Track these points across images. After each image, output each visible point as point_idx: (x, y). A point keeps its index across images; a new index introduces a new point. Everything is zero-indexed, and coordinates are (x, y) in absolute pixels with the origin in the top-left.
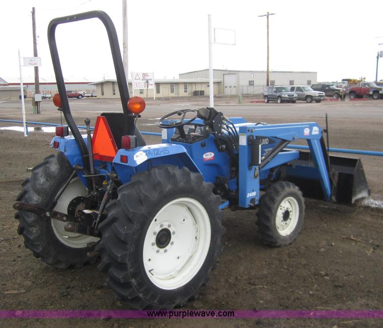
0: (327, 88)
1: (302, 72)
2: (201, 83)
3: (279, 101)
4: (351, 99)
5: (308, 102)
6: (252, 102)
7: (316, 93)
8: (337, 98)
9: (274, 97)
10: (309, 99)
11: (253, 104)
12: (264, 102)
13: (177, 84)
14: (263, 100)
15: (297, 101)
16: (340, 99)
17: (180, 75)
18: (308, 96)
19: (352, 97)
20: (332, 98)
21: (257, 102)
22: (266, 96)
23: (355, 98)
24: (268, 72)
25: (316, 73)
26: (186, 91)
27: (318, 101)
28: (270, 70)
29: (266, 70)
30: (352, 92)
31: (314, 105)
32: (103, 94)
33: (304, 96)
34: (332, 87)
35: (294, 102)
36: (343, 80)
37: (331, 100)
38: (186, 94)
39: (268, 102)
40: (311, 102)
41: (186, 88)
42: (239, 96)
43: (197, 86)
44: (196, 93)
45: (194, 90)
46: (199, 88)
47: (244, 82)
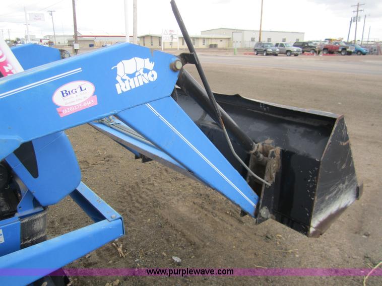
0: (306, 45)
1: (293, 33)
2: (216, 38)
3: (265, 54)
4: (324, 55)
5: (287, 56)
6: (245, 54)
7: (295, 49)
8: (313, 53)
9: (261, 50)
10: (288, 53)
11: (246, 55)
12: (254, 54)
13: (198, 38)
14: (253, 53)
15: (279, 55)
16: (315, 53)
17: (202, 32)
18: (288, 51)
19: (325, 53)
20: (309, 53)
21: (249, 54)
22: (256, 50)
23: (327, 54)
24: (260, 31)
25: (303, 33)
26: (204, 44)
27: (296, 55)
28: (262, 30)
29: (259, 30)
30: (325, 49)
31: (292, 58)
32: (144, 45)
33: (285, 51)
34: (309, 44)
35: (276, 55)
36: (326, 39)
37: (308, 54)
38: (204, 47)
39: (257, 55)
40: (290, 56)
41: (204, 42)
42: (235, 49)
43: (212, 40)
44: (211, 46)
45: (210, 43)
46: (214, 42)
47: (248, 39)
